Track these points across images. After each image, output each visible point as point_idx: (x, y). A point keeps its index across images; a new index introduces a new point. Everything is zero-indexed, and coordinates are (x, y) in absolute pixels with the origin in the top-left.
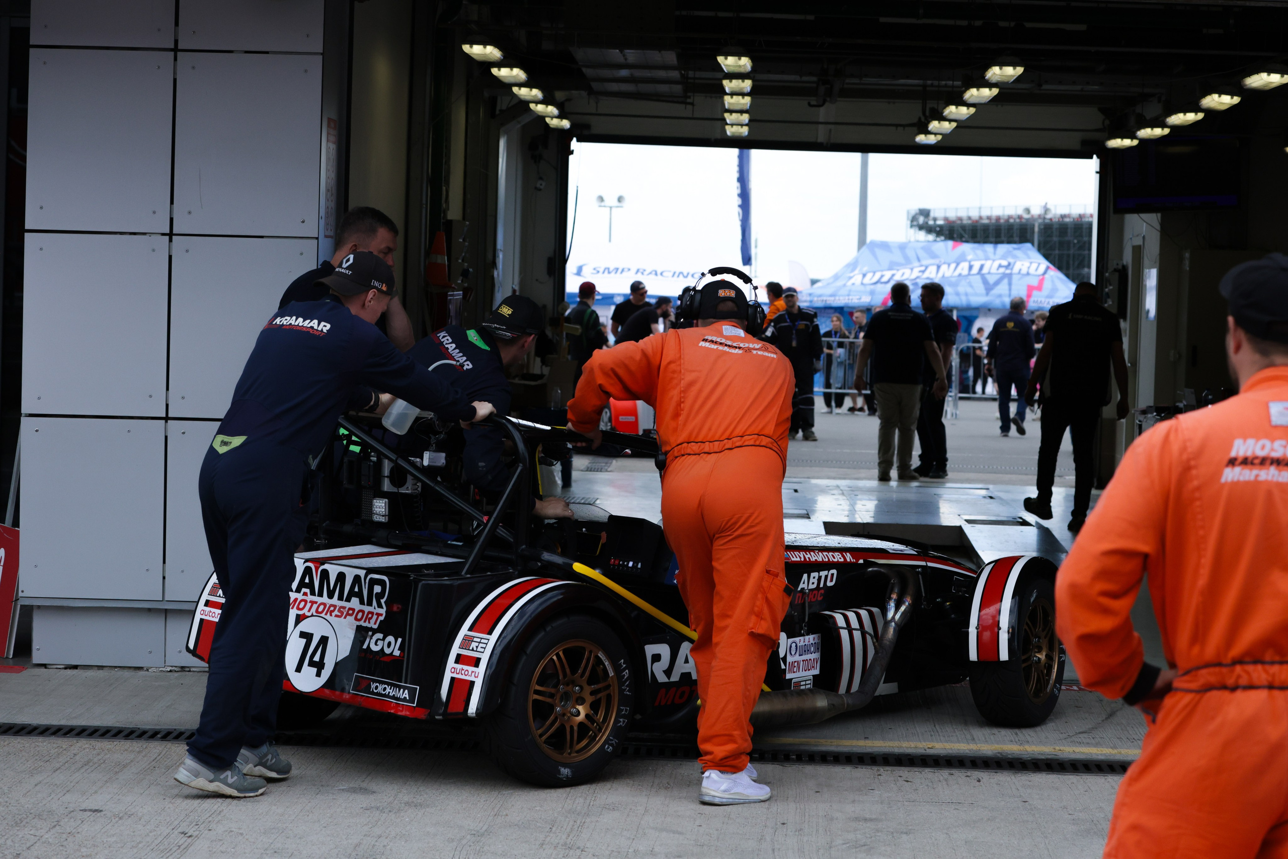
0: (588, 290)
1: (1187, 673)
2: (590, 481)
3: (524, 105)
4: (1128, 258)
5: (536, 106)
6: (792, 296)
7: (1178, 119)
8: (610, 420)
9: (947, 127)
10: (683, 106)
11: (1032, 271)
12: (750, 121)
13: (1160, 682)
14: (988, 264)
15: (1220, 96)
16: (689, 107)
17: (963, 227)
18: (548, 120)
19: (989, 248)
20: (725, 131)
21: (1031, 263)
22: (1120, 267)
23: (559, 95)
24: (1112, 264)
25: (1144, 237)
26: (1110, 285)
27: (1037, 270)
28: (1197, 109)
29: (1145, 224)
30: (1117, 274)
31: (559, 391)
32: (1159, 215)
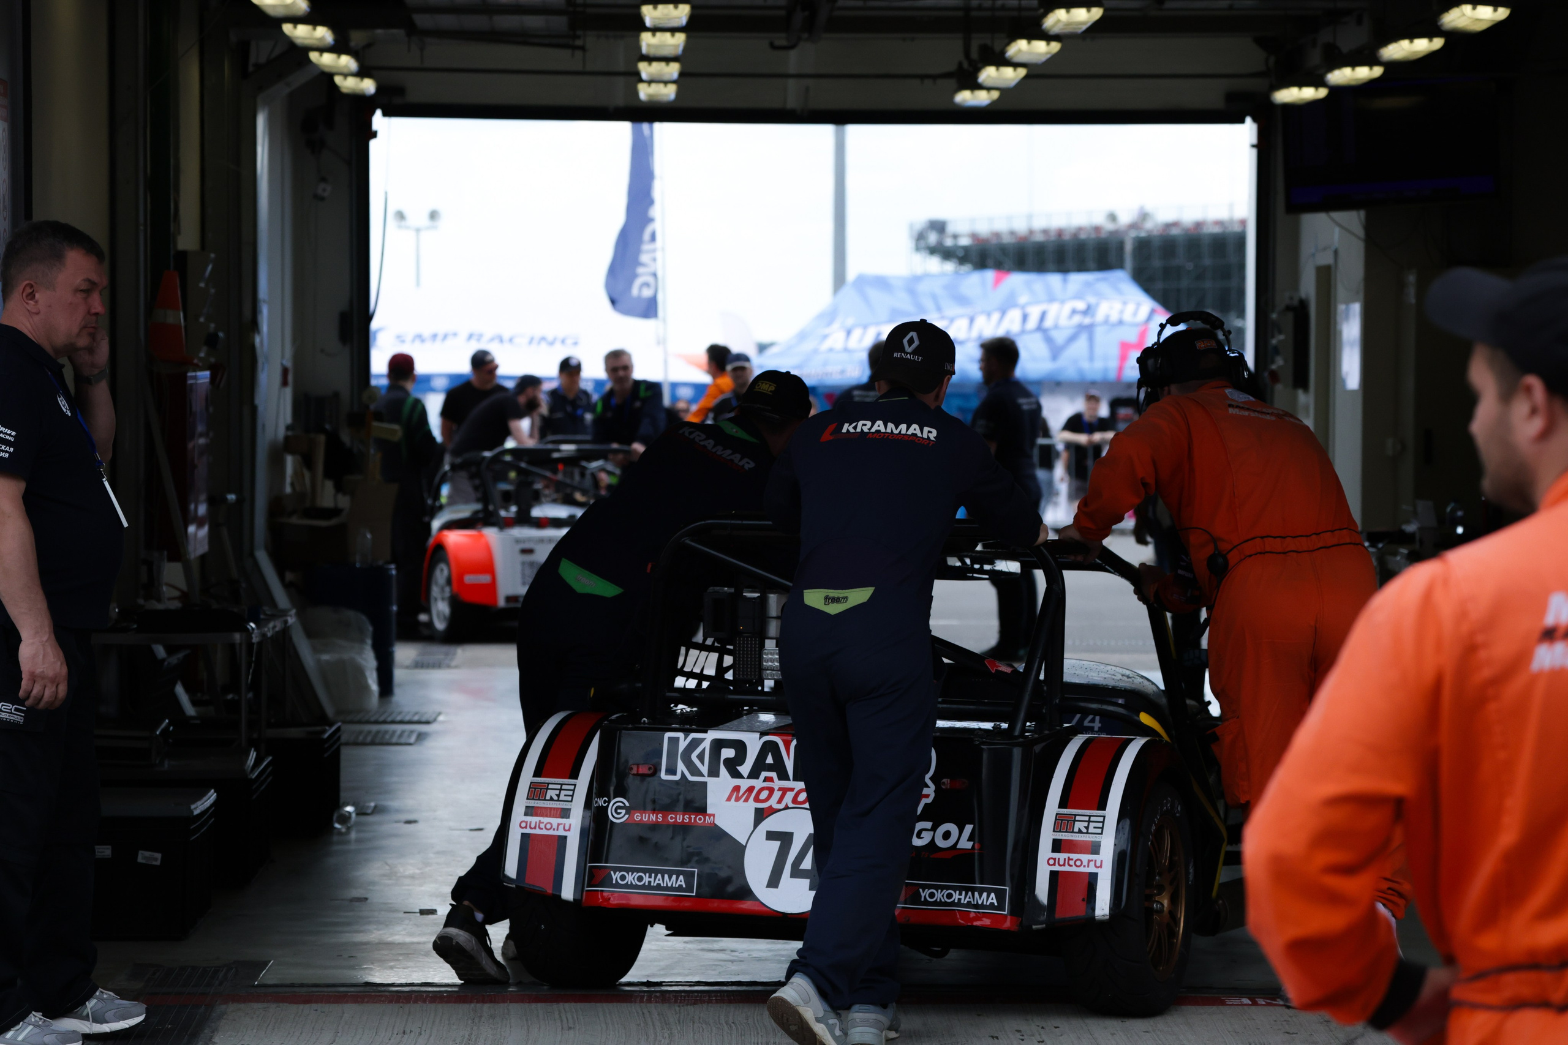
0: (401, 366)
1: (1480, 976)
2: (423, 684)
3: (299, 53)
4: (1308, 287)
5: (321, 55)
6: (743, 369)
7: (1400, 50)
8: (449, 581)
9: (1010, 76)
10: (568, 52)
11: (1127, 317)
12: (682, 74)
13: (1427, 991)
14: (1053, 309)
15: (1474, 8)
16: (579, 54)
17: (1003, 249)
18: (338, 80)
19: (1054, 280)
20: (636, 93)
21: (1125, 303)
22: (1295, 302)
23: (357, 38)
24: (1282, 298)
25: (1336, 252)
26: (1280, 332)
27: (1135, 314)
28: (1431, 30)
29: (1337, 230)
30: (1290, 316)
31: (369, 536)
32: (1362, 213)
